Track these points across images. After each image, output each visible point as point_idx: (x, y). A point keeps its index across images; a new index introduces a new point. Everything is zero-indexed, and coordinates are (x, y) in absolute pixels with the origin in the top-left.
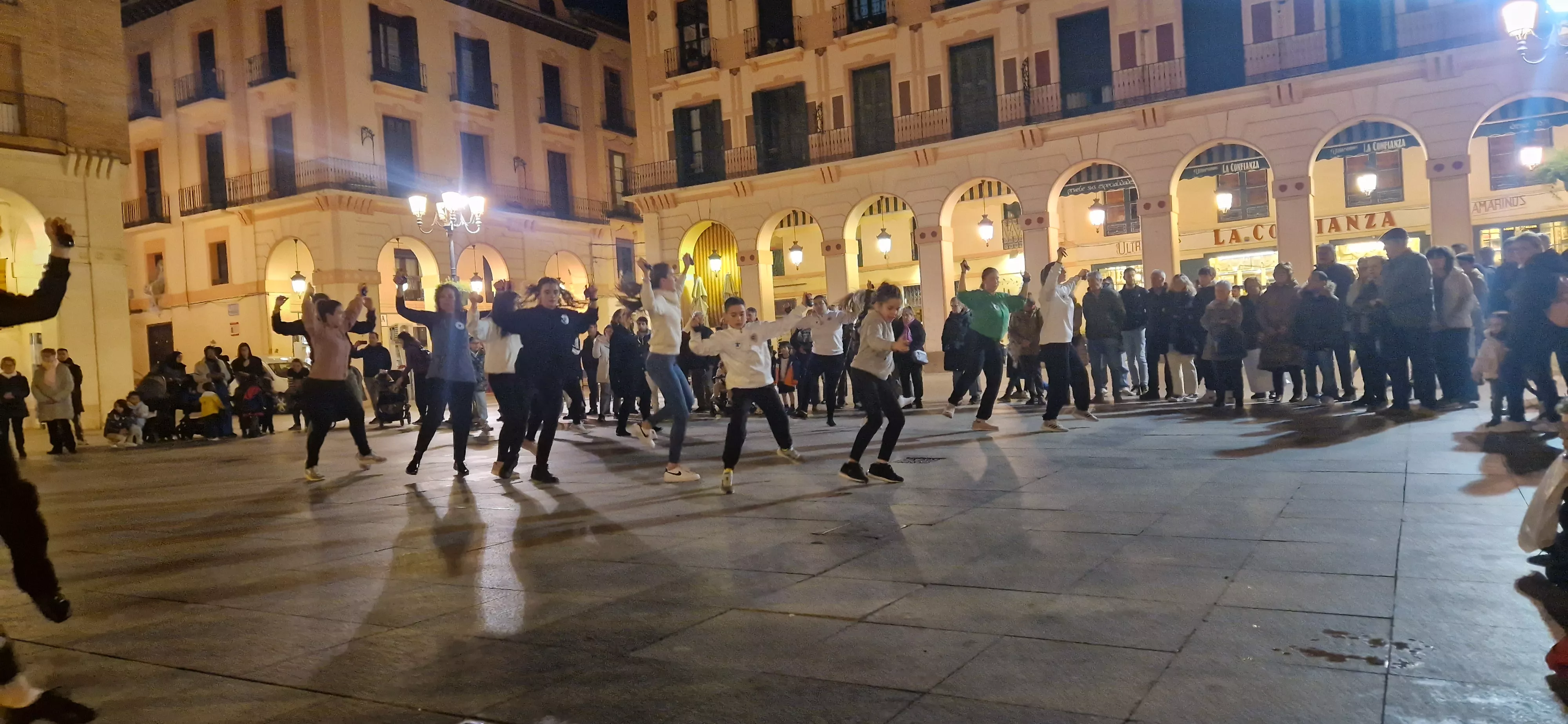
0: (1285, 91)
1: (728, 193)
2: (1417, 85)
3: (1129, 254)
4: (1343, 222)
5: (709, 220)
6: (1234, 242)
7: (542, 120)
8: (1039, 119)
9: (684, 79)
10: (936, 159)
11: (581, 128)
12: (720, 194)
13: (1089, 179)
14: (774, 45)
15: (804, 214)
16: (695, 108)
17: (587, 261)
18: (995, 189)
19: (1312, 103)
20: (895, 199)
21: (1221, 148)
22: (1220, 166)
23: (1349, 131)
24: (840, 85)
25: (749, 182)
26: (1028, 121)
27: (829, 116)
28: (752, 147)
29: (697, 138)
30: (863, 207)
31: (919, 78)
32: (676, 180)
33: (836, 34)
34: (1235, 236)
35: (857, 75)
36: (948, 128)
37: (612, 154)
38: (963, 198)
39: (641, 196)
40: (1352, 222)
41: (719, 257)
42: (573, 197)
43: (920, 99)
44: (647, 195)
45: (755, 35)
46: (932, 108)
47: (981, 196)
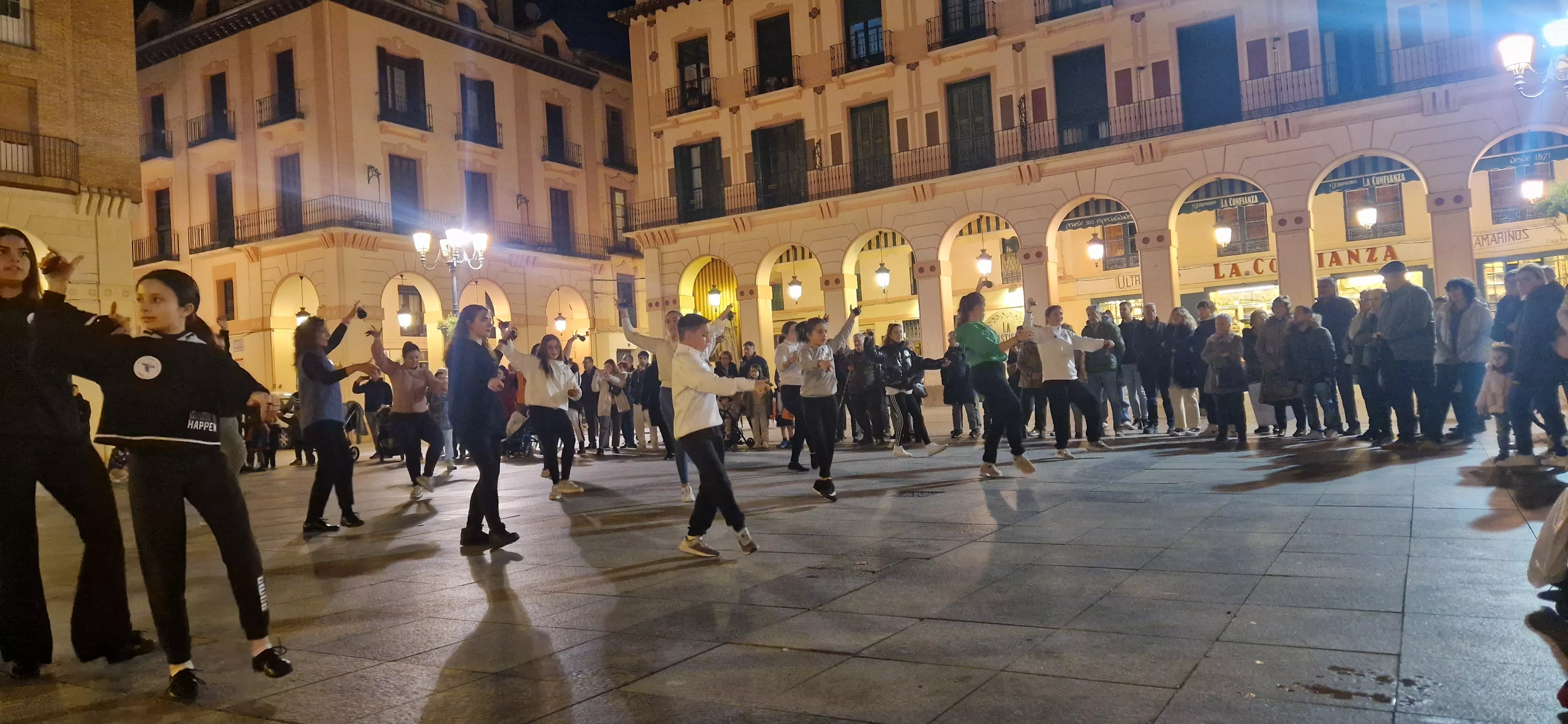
0: (1282, 126)
1: (728, 228)
2: (1414, 120)
3: (1128, 289)
4: (1343, 256)
5: (709, 255)
6: (1234, 276)
7: (544, 158)
8: (1036, 155)
9: (685, 117)
10: (933, 195)
11: (583, 165)
12: (719, 230)
13: (1087, 214)
14: (773, 84)
15: (803, 249)
16: (695, 146)
17: (588, 296)
18: (993, 224)
19: (1308, 138)
20: (894, 234)
21: (1219, 182)
22: (1218, 201)
23: (1347, 166)
24: (838, 123)
25: (749, 218)
26: (1026, 156)
27: (827, 152)
28: (751, 184)
29: (697, 175)
30: (862, 242)
31: (916, 114)
32: (676, 216)
33: (834, 73)
34: (1235, 270)
35: (854, 112)
36: (945, 164)
37: (613, 191)
38: (961, 233)
39: (642, 232)
40: (1353, 256)
41: (719, 292)
42: (574, 234)
43: (917, 136)
44: (648, 231)
45: (754, 74)
46: (929, 145)
47: (979, 231)
